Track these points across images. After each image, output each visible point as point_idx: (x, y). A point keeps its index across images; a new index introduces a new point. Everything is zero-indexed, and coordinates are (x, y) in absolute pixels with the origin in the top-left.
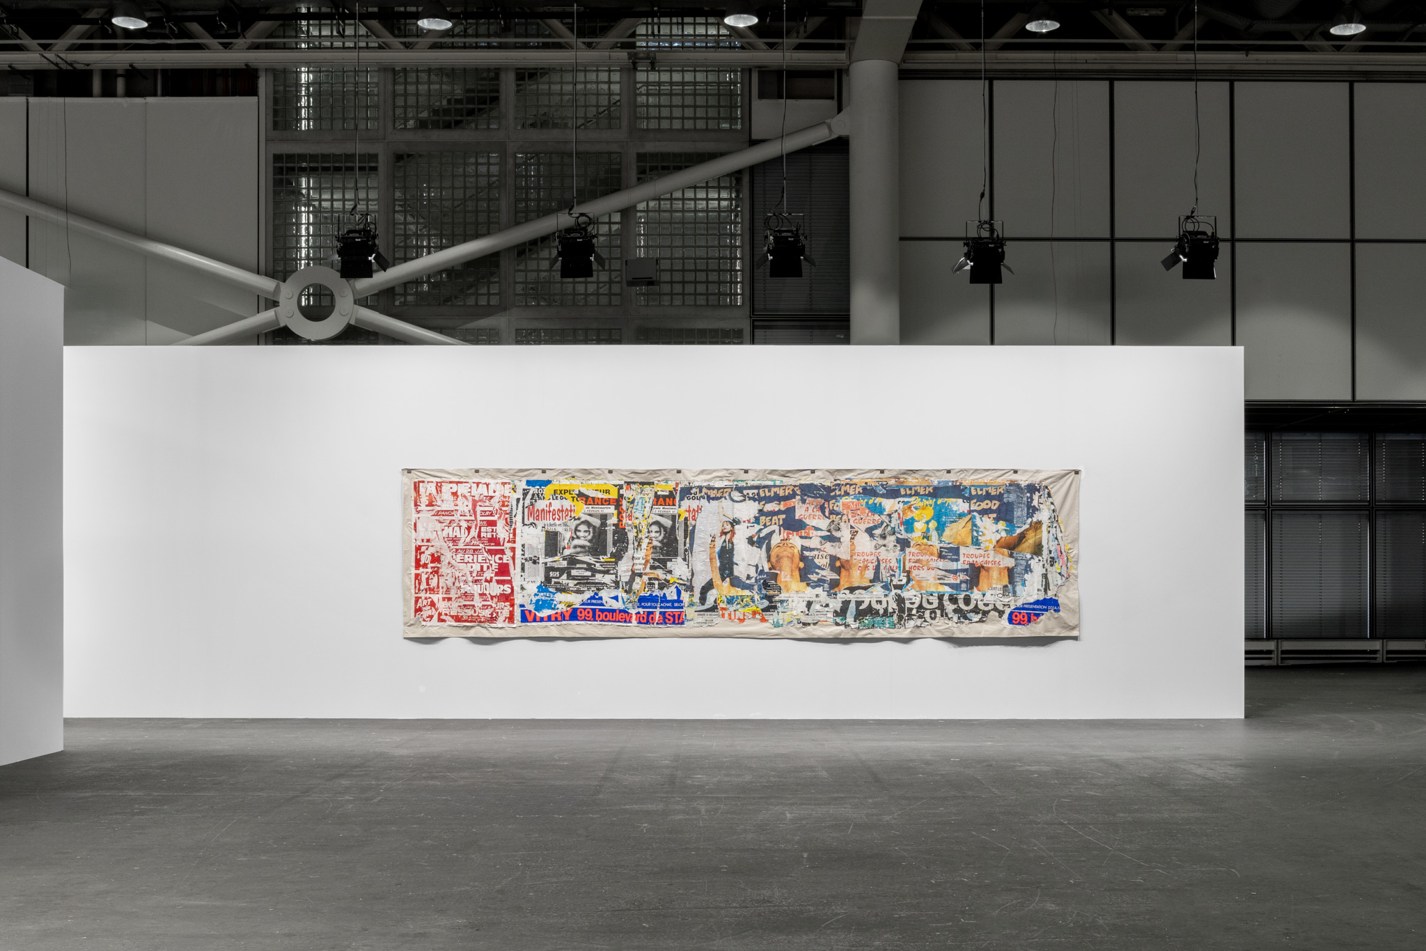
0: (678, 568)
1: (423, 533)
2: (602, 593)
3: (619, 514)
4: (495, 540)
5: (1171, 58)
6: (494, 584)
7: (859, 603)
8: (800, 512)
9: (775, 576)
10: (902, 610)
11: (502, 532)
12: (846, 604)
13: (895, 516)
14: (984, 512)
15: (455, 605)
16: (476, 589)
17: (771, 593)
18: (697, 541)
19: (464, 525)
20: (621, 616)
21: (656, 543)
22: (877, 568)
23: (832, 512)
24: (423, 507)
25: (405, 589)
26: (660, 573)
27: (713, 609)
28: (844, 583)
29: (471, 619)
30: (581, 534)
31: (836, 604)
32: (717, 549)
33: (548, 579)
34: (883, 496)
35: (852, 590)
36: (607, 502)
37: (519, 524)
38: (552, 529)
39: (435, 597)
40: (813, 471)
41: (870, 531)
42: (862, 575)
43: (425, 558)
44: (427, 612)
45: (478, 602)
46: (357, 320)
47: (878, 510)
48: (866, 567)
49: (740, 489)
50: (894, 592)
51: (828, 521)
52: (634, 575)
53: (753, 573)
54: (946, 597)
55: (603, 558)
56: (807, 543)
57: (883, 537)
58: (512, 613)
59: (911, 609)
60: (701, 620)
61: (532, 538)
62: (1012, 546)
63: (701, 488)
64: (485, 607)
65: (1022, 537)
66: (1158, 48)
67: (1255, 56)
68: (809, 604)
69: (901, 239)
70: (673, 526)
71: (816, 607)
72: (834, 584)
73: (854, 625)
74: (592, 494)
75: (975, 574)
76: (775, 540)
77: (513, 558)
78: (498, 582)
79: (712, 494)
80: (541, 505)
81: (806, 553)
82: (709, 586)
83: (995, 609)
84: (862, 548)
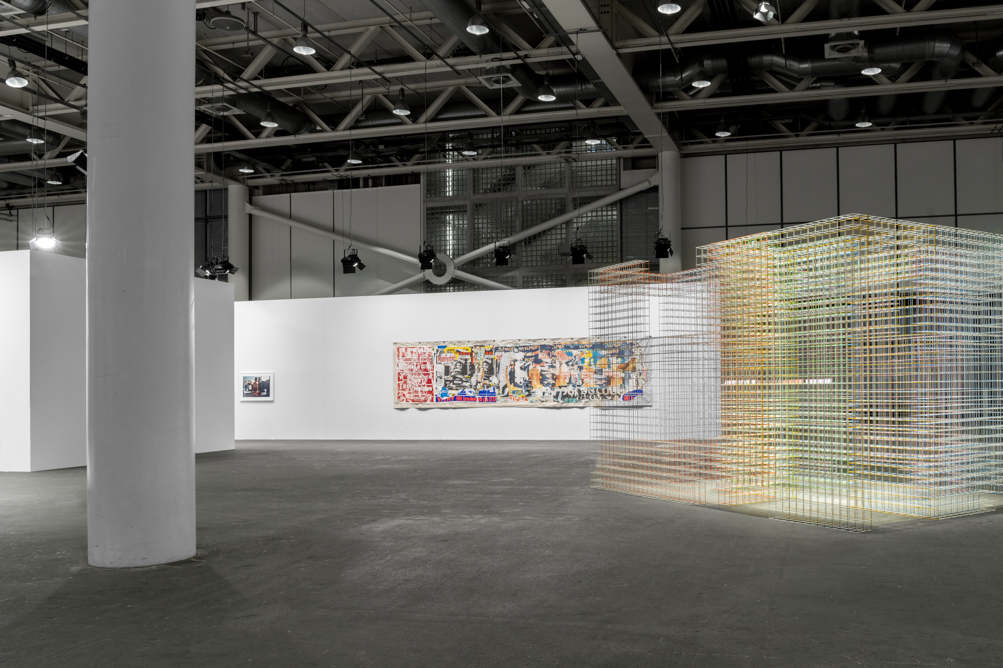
0: (494, 380)
1: (400, 368)
2: (466, 390)
3: (472, 358)
4: (426, 370)
6: (426, 387)
7: (563, 393)
8: (540, 356)
9: (531, 382)
10: (580, 395)
11: (429, 367)
12: (558, 393)
13: (577, 357)
14: (613, 355)
15: (412, 395)
16: (419, 389)
17: (529, 389)
18: (501, 369)
19: (415, 364)
20: (473, 399)
21: (485, 370)
22: (570, 378)
23: (553, 356)
24: (400, 357)
25: (395, 389)
26: (487, 382)
27: (507, 396)
28: (557, 385)
29: (418, 401)
30: (458, 367)
31: (554, 393)
32: (509, 372)
33: (446, 385)
34: (572, 349)
35: (560, 387)
36: (467, 354)
37: (435, 363)
38: (447, 365)
39: (405, 392)
40: (545, 340)
41: (567, 363)
42: (564, 381)
43: (401, 377)
44: (402, 398)
45: (420, 394)
47: (570, 354)
48: (566, 378)
49: (517, 347)
50: (577, 388)
51: (551, 359)
52: (478, 382)
53: (522, 381)
54: (597, 390)
55: (466, 376)
56: (543, 368)
57: (573, 365)
58: (432, 398)
59: (583, 395)
60: (503, 400)
61: (440, 369)
62: (624, 368)
63: (502, 347)
64: (423, 396)
65: (628, 365)
66: (797, 136)
68: (544, 393)
70: (492, 363)
71: (546, 394)
72: (554, 385)
73: (561, 402)
74: (462, 351)
75: (609, 380)
76: (531, 367)
77: (433, 377)
78: (428, 386)
79: (506, 349)
80: (443, 355)
81: (543, 373)
82: (505, 386)
83: (617, 394)
84: (564, 370)
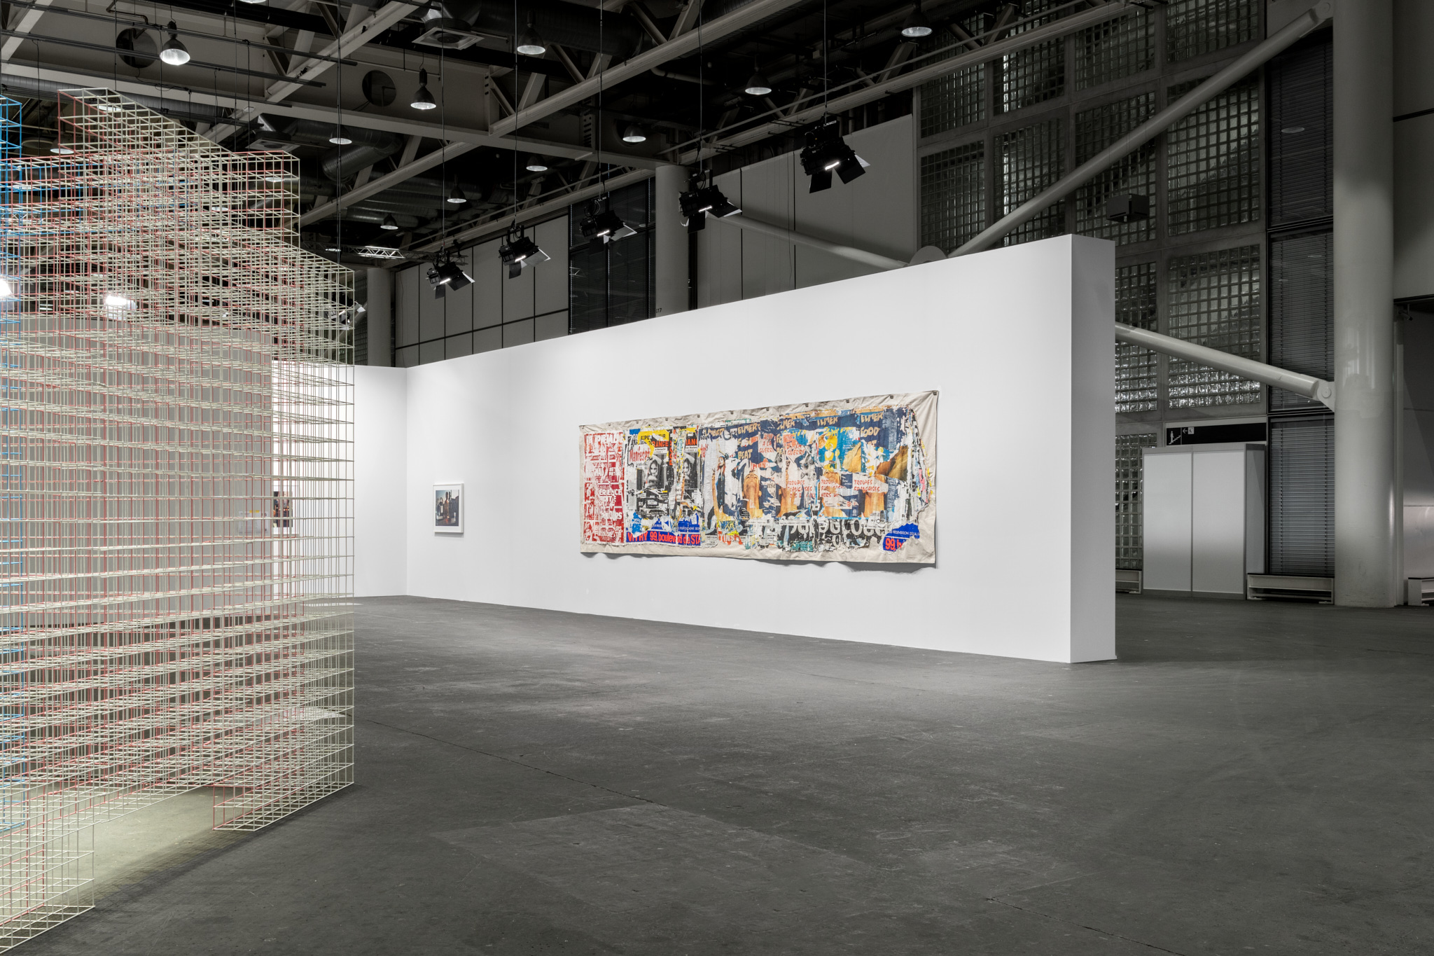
0: (697, 498)
1: (589, 475)
2: (661, 519)
3: (670, 453)
4: (615, 478)
6: (614, 512)
7: (791, 528)
9: (746, 504)
10: (817, 535)
11: (618, 471)
12: (784, 529)
13: (814, 446)
14: (869, 439)
15: (599, 528)
16: (606, 516)
17: (744, 518)
18: (706, 475)
19: (603, 466)
20: (671, 538)
21: (687, 477)
22: (802, 496)
23: (777, 446)
24: (588, 454)
25: (580, 516)
26: (688, 502)
27: (714, 533)
28: (783, 510)
29: (606, 539)
30: (652, 471)
31: (778, 529)
32: (716, 481)
33: (638, 508)
34: (806, 428)
35: (787, 516)
36: (664, 444)
37: (626, 465)
38: (640, 467)
39: (592, 522)
40: (768, 409)
41: (798, 461)
42: (793, 502)
43: (588, 493)
44: (588, 533)
45: (608, 526)
47: (802, 441)
48: (795, 494)
49: (728, 428)
50: (813, 517)
51: (776, 453)
52: (677, 504)
53: (735, 503)
54: (844, 523)
55: (662, 490)
57: (806, 467)
58: (622, 535)
59: (822, 534)
60: (709, 542)
61: (631, 475)
62: (886, 471)
63: (707, 429)
64: (611, 529)
65: (894, 462)
68: (764, 529)
70: (695, 463)
71: (768, 531)
72: (778, 511)
73: (788, 549)
74: (657, 438)
75: (862, 500)
76: (747, 471)
77: (623, 491)
78: (617, 510)
79: (714, 433)
80: (636, 448)
82: (712, 513)
83: (875, 535)
84: (793, 476)
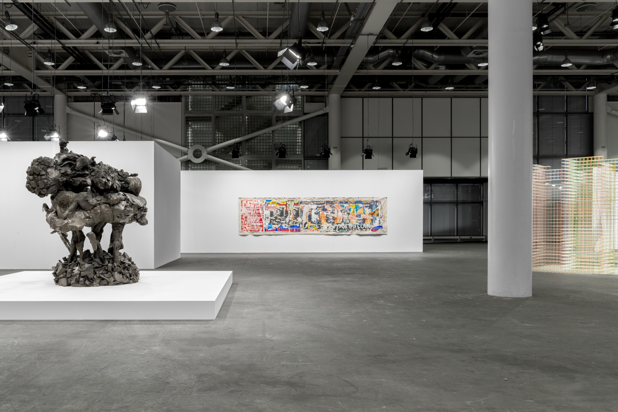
0: (299, 219)
1: (243, 212)
2: (283, 225)
3: (286, 207)
4: (259, 213)
5: (407, 93)
6: (259, 223)
7: (339, 227)
8: (326, 207)
9: (320, 221)
10: (348, 228)
11: (261, 212)
12: (336, 227)
13: (347, 208)
14: (366, 207)
15: (250, 228)
16: (255, 224)
17: (320, 225)
18: (303, 213)
19: (252, 210)
20: (287, 230)
21: (294, 214)
22: (343, 219)
23: (333, 207)
24: (243, 206)
25: (239, 224)
26: (295, 220)
27: (307, 228)
28: (336, 223)
29: (254, 231)
30: (278, 212)
31: (334, 227)
32: (308, 215)
33: (271, 222)
34: (344, 203)
35: (337, 224)
36: (284, 205)
37: (264, 210)
38: (271, 211)
39: (246, 226)
40: (329, 198)
41: (341, 211)
42: (339, 221)
43: (244, 217)
44: (244, 229)
45: (255, 227)
46: (207, 158)
47: (343, 206)
48: (340, 219)
49: (313, 202)
50: (346, 224)
52: (290, 221)
53: (316, 220)
54: (358, 226)
55: (283, 217)
56: (327, 214)
57: (344, 212)
58: (263, 229)
59: (350, 228)
60: (304, 231)
61: (267, 213)
62: (372, 214)
63: (304, 202)
64: (257, 228)
65: (374, 212)
66: (404, 90)
67: (428, 92)
68: (328, 227)
69: (341, 137)
70: (298, 210)
71: (329, 228)
72: (333, 223)
73: (338, 232)
74: (280, 203)
75: (364, 220)
76: (321, 213)
77: (263, 217)
78: (260, 223)
79: (307, 203)
80: (269, 205)
81: (327, 216)
82: (306, 223)
83: (369, 228)
84: (339, 215)
